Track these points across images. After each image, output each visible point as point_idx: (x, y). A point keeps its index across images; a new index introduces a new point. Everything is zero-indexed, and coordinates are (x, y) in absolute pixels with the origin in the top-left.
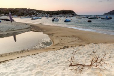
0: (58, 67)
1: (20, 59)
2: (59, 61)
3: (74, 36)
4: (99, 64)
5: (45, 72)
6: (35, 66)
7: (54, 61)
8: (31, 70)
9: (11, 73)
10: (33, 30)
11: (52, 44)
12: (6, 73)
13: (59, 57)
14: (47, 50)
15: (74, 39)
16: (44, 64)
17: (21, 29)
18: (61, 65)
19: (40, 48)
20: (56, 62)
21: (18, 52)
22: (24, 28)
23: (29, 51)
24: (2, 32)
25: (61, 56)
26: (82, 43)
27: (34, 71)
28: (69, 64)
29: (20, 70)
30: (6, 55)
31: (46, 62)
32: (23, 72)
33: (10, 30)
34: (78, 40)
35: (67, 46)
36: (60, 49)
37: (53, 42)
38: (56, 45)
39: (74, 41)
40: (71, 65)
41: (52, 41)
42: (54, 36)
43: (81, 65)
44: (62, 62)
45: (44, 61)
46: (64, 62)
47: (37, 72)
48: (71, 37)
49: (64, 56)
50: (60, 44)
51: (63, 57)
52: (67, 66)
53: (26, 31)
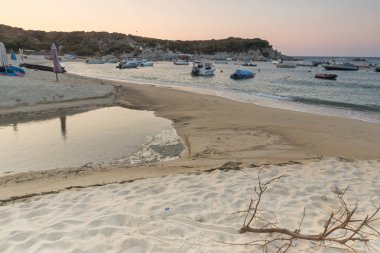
0: (199, 230)
1: (74, 194)
2: (205, 213)
3: (263, 129)
4: (356, 236)
5: (153, 243)
6: (120, 220)
7: (185, 208)
8: (108, 232)
9: (42, 236)
10: (121, 101)
11: (184, 152)
12: (30, 233)
13: (206, 197)
14: (165, 170)
15: (265, 140)
16: (152, 218)
17: (83, 97)
18: (212, 227)
19: (144, 164)
20: (193, 215)
21: (70, 171)
22: (95, 95)
23: (103, 170)
24: (26, 104)
25: (213, 195)
26: (293, 156)
27: (118, 238)
28: (241, 224)
29: (71, 228)
30: (31, 177)
31: (158, 212)
32: (83, 236)
33: (49, 99)
34: (280, 143)
35: (235, 161)
36: (210, 171)
37: (188, 144)
38: (197, 155)
39: (263, 146)
40: (245, 230)
41: (183, 142)
42: (193, 124)
43: (284, 231)
44: (215, 216)
45: (154, 208)
46: (222, 218)
47: (125, 242)
48: (253, 132)
49: (223, 196)
50: (212, 154)
51: (218, 198)
52: (231, 230)
53: (99, 106)
